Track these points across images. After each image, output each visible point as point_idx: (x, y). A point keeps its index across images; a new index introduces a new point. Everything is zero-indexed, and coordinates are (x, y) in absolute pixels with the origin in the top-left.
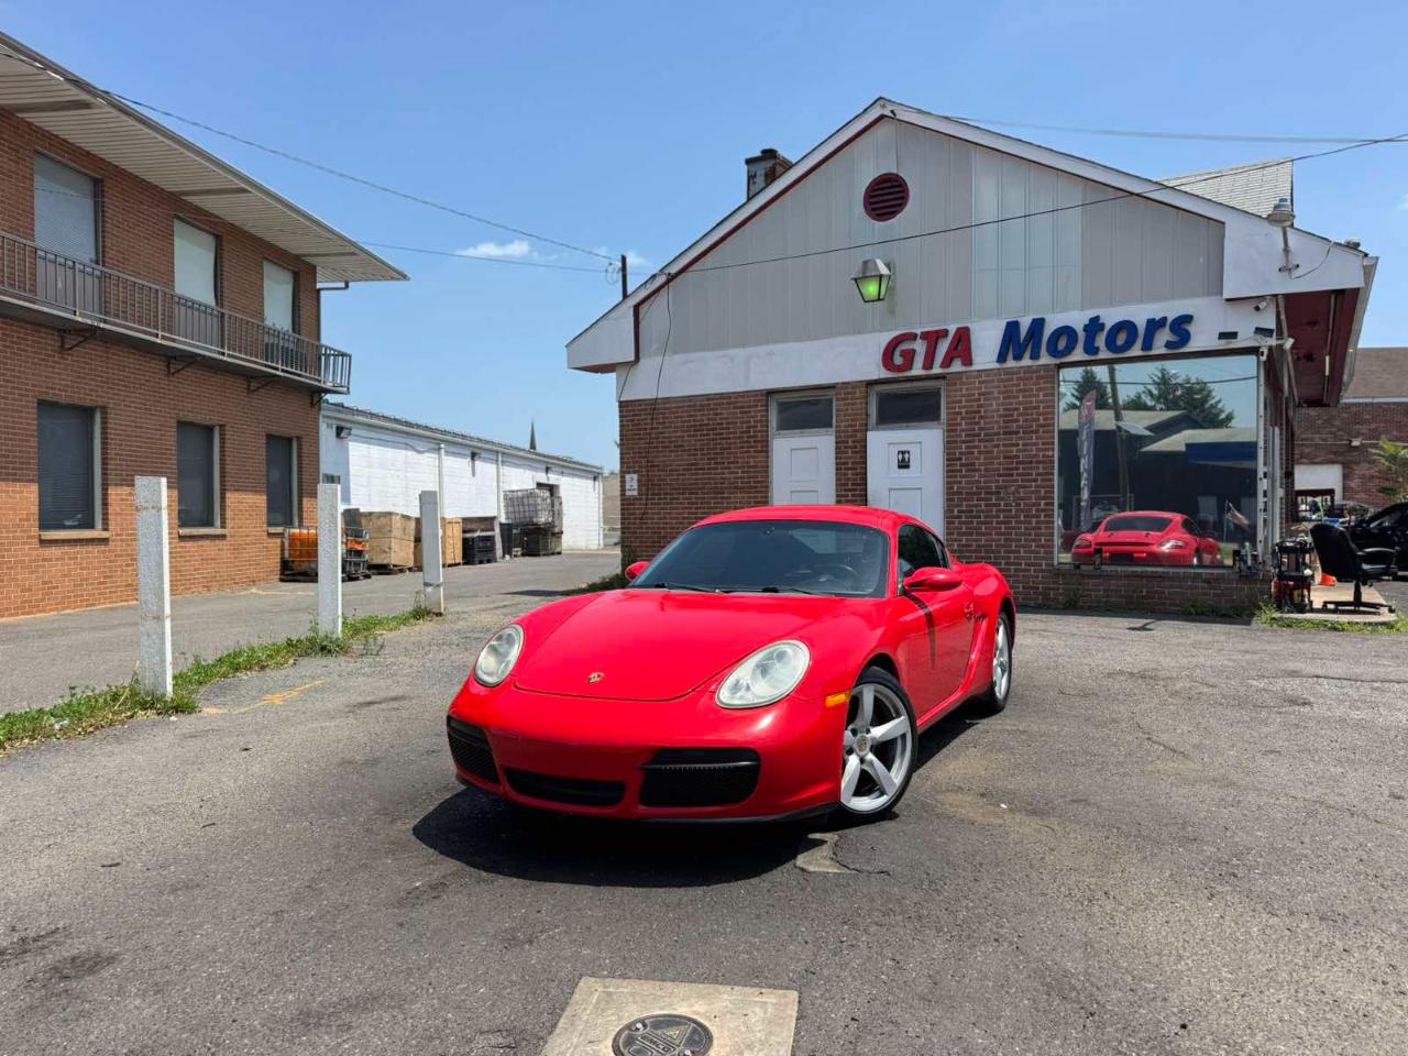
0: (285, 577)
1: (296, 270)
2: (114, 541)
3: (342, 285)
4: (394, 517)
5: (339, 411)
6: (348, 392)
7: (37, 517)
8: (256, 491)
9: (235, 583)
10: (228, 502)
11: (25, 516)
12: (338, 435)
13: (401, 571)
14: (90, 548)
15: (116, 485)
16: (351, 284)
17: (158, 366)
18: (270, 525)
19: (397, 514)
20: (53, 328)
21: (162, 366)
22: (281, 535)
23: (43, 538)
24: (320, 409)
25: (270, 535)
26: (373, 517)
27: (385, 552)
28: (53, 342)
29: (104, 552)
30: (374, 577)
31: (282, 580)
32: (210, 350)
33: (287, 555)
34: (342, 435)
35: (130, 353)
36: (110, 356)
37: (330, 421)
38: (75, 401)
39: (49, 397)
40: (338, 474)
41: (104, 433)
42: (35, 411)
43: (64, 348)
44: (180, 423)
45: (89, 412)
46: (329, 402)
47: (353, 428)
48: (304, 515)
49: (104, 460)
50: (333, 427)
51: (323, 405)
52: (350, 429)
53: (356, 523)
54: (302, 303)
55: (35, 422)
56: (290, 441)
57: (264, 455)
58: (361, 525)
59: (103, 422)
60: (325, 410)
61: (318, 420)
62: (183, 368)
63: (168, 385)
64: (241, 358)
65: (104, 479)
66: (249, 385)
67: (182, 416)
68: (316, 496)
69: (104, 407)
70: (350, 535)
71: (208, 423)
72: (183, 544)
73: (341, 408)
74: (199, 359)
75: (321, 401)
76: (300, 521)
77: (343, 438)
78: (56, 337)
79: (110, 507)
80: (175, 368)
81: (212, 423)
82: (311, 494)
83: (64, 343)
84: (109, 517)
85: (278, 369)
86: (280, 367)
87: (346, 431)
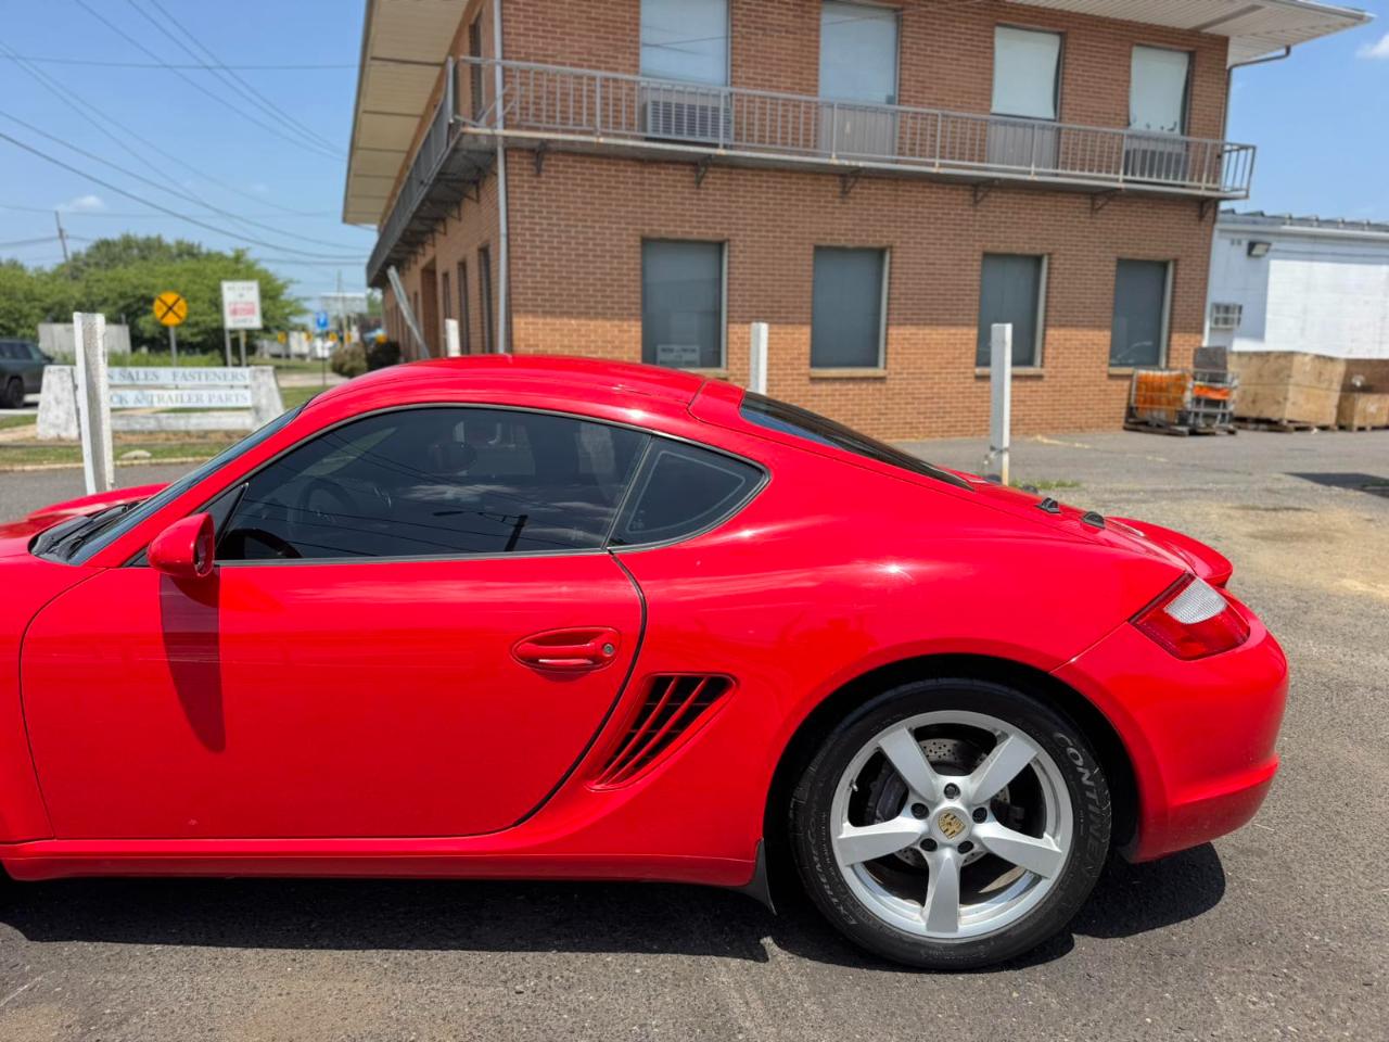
0: (1128, 426)
1: (1191, 49)
2: (891, 379)
3: (1283, 52)
4: (1297, 359)
5: (1255, 223)
6: (1247, 197)
7: (808, 356)
8: (1099, 327)
9: (1053, 428)
10: (1048, 337)
11: (796, 356)
12: (1249, 253)
13: (1303, 428)
14: (864, 386)
15: (900, 324)
16: (1293, 49)
17: (965, 196)
18: (1111, 365)
19: (1306, 354)
20: (834, 175)
21: (967, 195)
22: (1129, 377)
23: (813, 375)
24: (1214, 221)
25: (1111, 376)
26: (1272, 359)
27: (1278, 403)
28: (834, 187)
29: (880, 390)
30: (1240, 433)
31: (1125, 429)
32: (1034, 173)
33: (1132, 401)
34: (1255, 252)
35: (924, 187)
36: (900, 193)
37: (1237, 237)
38: (857, 244)
39: (828, 243)
40: (1240, 303)
41: (890, 273)
42: (811, 257)
43: (845, 193)
44: (988, 256)
45: (880, 253)
46: (1237, 211)
47: (1279, 241)
48: (1173, 354)
49: (889, 299)
50: (1239, 243)
51: (1220, 216)
52: (1269, 244)
53: (1215, 365)
54: (1196, 90)
55: (811, 268)
56: (1164, 265)
57: (1111, 285)
58: (1225, 368)
59: (891, 263)
60: (1224, 221)
61: (1210, 236)
62: (985, 195)
63: (975, 216)
64: (1057, 175)
65: (888, 319)
66: (1093, 204)
67: (989, 248)
68: (1201, 331)
69: (891, 247)
70: (1201, 380)
71: (1032, 252)
72: (980, 384)
73: (1259, 218)
74: (997, 182)
75: (1215, 213)
76: (1168, 362)
77: (1258, 256)
78: (838, 183)
79: (889, 347)
80: (980, 194)
81: (1038, 252)
82: (1186, 329)
83: (844, 187)
84: (889, 356)
85: (1118, 180)
86: (1121, 176)
87: (1265, 247)
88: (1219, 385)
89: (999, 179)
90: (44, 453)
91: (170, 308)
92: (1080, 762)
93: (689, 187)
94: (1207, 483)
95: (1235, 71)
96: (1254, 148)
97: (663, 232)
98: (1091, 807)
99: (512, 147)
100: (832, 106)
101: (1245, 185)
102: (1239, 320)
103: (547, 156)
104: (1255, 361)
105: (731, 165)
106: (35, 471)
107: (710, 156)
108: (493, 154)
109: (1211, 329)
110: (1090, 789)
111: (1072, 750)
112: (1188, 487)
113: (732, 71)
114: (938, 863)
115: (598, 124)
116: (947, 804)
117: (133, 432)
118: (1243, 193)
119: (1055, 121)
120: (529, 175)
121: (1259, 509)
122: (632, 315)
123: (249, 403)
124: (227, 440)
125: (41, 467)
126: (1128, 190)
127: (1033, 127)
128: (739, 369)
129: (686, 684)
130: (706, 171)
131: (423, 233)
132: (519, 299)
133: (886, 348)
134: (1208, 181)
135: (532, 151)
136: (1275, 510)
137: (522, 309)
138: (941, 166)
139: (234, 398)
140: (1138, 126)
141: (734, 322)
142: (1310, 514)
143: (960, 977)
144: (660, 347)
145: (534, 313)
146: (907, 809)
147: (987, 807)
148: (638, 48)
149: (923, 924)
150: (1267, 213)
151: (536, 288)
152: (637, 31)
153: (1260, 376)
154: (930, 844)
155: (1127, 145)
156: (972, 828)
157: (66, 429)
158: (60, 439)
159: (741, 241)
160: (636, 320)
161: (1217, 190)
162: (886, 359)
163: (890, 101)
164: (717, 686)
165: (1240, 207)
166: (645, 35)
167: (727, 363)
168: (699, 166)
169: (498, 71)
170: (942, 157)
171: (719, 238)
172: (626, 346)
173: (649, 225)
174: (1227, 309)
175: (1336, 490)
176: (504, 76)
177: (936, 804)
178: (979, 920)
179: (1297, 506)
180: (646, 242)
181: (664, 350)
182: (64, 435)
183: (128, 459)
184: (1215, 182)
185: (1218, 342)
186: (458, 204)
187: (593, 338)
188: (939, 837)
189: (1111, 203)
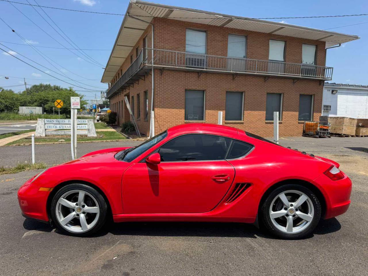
0: (304, 135)
1: (316, 44)
2: (245, 123)
3: (339, 45)
4: (345, 119)
5: (333, 86)
6: (331, 80)
7: (224, 117)
8: (295, 111)
9: (285, 136)
10: (283, 113)
12: (332, 93)
13: (347, 136)
14: (238, 125)
15: (247, 110)
16: (341, 44)
18: (299, 120)
19: (347, 118)
20: (231, 75)
21: (263, 80)
22: (303, 123)
23: (226, 122)
24: (323, 85)
25: (299, 123)
26: (339, 119)
27: (341, 130)
28: (231, 77)
29: (242, 126)
30: (332, 137)
31: (303, 136)
32: (280, 74)
33: (304, 129)
34: (333, 93)
36: (247, 79)
37: (329, 89)
38: (236, 91)
39: (229, 91)
40: (330, 105)
41: (244, 98)
42: (225, 94)
43: (233, 79)
44: (268, 94)
45: (242, 93)
46: (329, 83)
47: (340, 90)
48: (314, 118)
49: (244, 104)
50: (330, 90)
51: (325, 84)
52: (337, 91)
53: (325, 120)
54: (318, 54)
55: (225, 97)
56: (311, 96)
57: (298, 101)
58: (328, 121)
59: (245, 95)
60: (325, 85)
61: (323, 89)
62: (268, 79)
63: (265, 84)
64: (285, 75)
65: (244, 109)
66: (294, 81)
67: (268, 92)
68: (321, 112)
69: (245, 92)
70: (321, 124)
71: (279, 93)
72: (267, 125)
73: (334, 85)
74: (270, 76)
75: (324, 84)
76: (313, 119)
77: (334, 94)
78: (232, 77)
79: (244, 115)
80: (266, 79)
81: (280, 93)
82: (317, 112)
83: (233, 78)
84: (244, 118)
85: (300, 76)
86: (300, 75)
87: (336, 91)
88: (326, 125)
89: (271, 76)
90: (39, 140)
91: (59, 104)
92: (315, 200)
93: (196, 78)
94: (325, 149)
95: (327, 50)
96: (333, 68)
97: (190, 88)
98: (318, 208)
99: (155, 69)
100: (231, 59)
101: (331, 77)
102: (330, 109)
103: (164, 71)
104: (335, 119)
105: (207, 72)
106: (39, 144)
107: (202, 71)
108: (151, 70)
109: (323, 111)
110: (317, 205)
111: (314, 197)
112: (321, 150)
113: (207, 51)
114: (289, 219)
115: (176, 63)
116: (291, 208)
117: (58, 135)
118: (330, 79)
119: (284, 61)
120: (159, 75)
121: (338, 156)
122: (183, 107)
123: (87, 128)
124: (82, 137)
125: (40, 143)
126: (302, 78)
127: (279, 63)
128: (208, 121)
129: (243, 185)
130: (201, 74)
131: (126, 86)
132: (156, 104)
133: (243, 116)
134: (321, 76)
135: (160, 69)
136: (342, 156)
137: (157, 106)
138: (257, 73)
139: (83, 127)
140: (304, 63)
141: (207, 109)
142: (351, 157)
143: (293, 241)
144: (189, 115)
145: (160, 107)
146: (283, 209)
147: (298, 208)
148: (185, 45)
149: (286, 230)
150: (336, 83)
151: (160, 101)
152: (185, 41)
153: (336, 123)
154: (287, 215)
155: (302, 67)
156: (295, 212)
157: (42, 134)
158: (41, 136)
159: (208, 90)
160: (183, 109)
161: (324, 78)
162: (243, 118)
163: (244, 57)
164: (249, 185)
165: (330, 82)
166: (187, 42)
167: (205, 119)
168: (199, 73)
169: (153, 51)
170: (257, 70)
171: (204, 90)
172: (181, 115)
173: (187, 86)
174: (327, 106)
175: (357, 151)
176: (154, 52)
177: (289, 208)
178: (296, 230)
179: (347, 155)
180: (186, 90)
181: (190, 116)
182: (42, 135)
183: (60, 142)
184: (323, 76)
185: (325, 115)
186: (138, 80)
187: (173, 113)
188: (289, 214)
189: (298, 81)
